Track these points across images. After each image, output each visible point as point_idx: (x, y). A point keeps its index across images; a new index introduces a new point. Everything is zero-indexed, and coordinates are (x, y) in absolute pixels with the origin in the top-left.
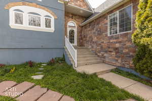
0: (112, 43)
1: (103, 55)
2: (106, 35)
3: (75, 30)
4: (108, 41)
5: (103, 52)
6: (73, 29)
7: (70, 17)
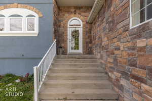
0: (142, 49)
1: (117, 80)
2: (126, 29)
3: (81, 30)
4: (129, 44)
5: (118, 71)
6: (77, 29)
7: (72, 13)
